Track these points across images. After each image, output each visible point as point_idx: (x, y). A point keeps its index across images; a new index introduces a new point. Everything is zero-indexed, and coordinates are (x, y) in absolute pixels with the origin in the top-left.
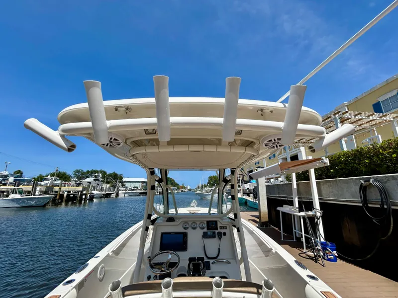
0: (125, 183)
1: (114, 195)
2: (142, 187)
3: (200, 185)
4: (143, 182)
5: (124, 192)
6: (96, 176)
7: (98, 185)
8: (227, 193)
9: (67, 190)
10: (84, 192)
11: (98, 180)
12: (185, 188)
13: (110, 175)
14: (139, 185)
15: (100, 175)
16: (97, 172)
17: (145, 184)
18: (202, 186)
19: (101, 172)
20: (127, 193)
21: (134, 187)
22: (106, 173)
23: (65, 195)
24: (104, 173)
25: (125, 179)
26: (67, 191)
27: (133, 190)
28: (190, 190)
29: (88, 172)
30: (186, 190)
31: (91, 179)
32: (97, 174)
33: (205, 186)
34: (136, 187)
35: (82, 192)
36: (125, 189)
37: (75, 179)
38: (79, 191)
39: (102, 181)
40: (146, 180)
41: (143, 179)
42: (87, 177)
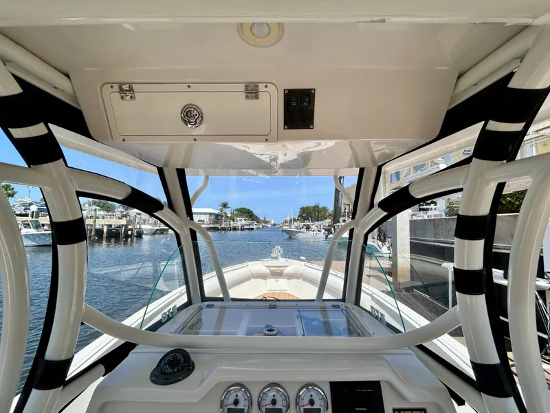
2: (210, 220)
3: (288, 219)
4: (211, 214)
8: (326, 230)
9: (107, 223)
10: (130, 227)
12: (268, 222)
14: (205, 218)
17: (213, 217)
18: (291, 221)
23: (105, 230)
26: (107, 225)
28: (274, 225)
30: (269, 226)
33: (295, 220)
34: (201, 221)
35: (126, 226)
38: (122, 225)
40: (217, 212)
41: (210, 210)
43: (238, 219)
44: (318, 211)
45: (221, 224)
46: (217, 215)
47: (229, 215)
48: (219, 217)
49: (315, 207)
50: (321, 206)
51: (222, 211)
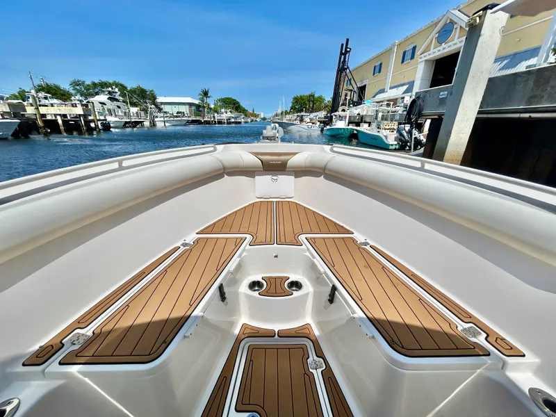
0: (162, 106)
1: (147, 124)
2: (190, 111)
3: (279, 112)
4: (191, 105)
5: (162, 119)
6: (109, 93)
7: (119, 107)
8: (321, 122)
11: (117, 100)
12: (257, 116)
13: (133, 92)
14: (185, 109)
15: (117, 90)
16: (110, 85)
17: (193, 108)
18: (282, 113)
19: (117, 85)
20: (167, 121)
21: (178, 113)
22: (126, 88)
24: (122, 88)
25: (160, 100)
27: (177, 117)
28: (264, 118)
29: (94, 85)
30: (258, 120)
31: (103, 98)
32: (110, 89)
33: (287, 113)
34: (181, 113)
35: (85, 116)
36: (162, 115)
37: (77, 97)
39: (124, 102)
40: (197, 102)
41: (189, 100)
42: (97, 94)
43: (223, 110)
44: (313, 101)
45: (204, 117)
46: (198, 106)
47: (212, 106)
48: (201, 109)
49: (310, 96)
50: (316, 96)
51: (203, 101)
